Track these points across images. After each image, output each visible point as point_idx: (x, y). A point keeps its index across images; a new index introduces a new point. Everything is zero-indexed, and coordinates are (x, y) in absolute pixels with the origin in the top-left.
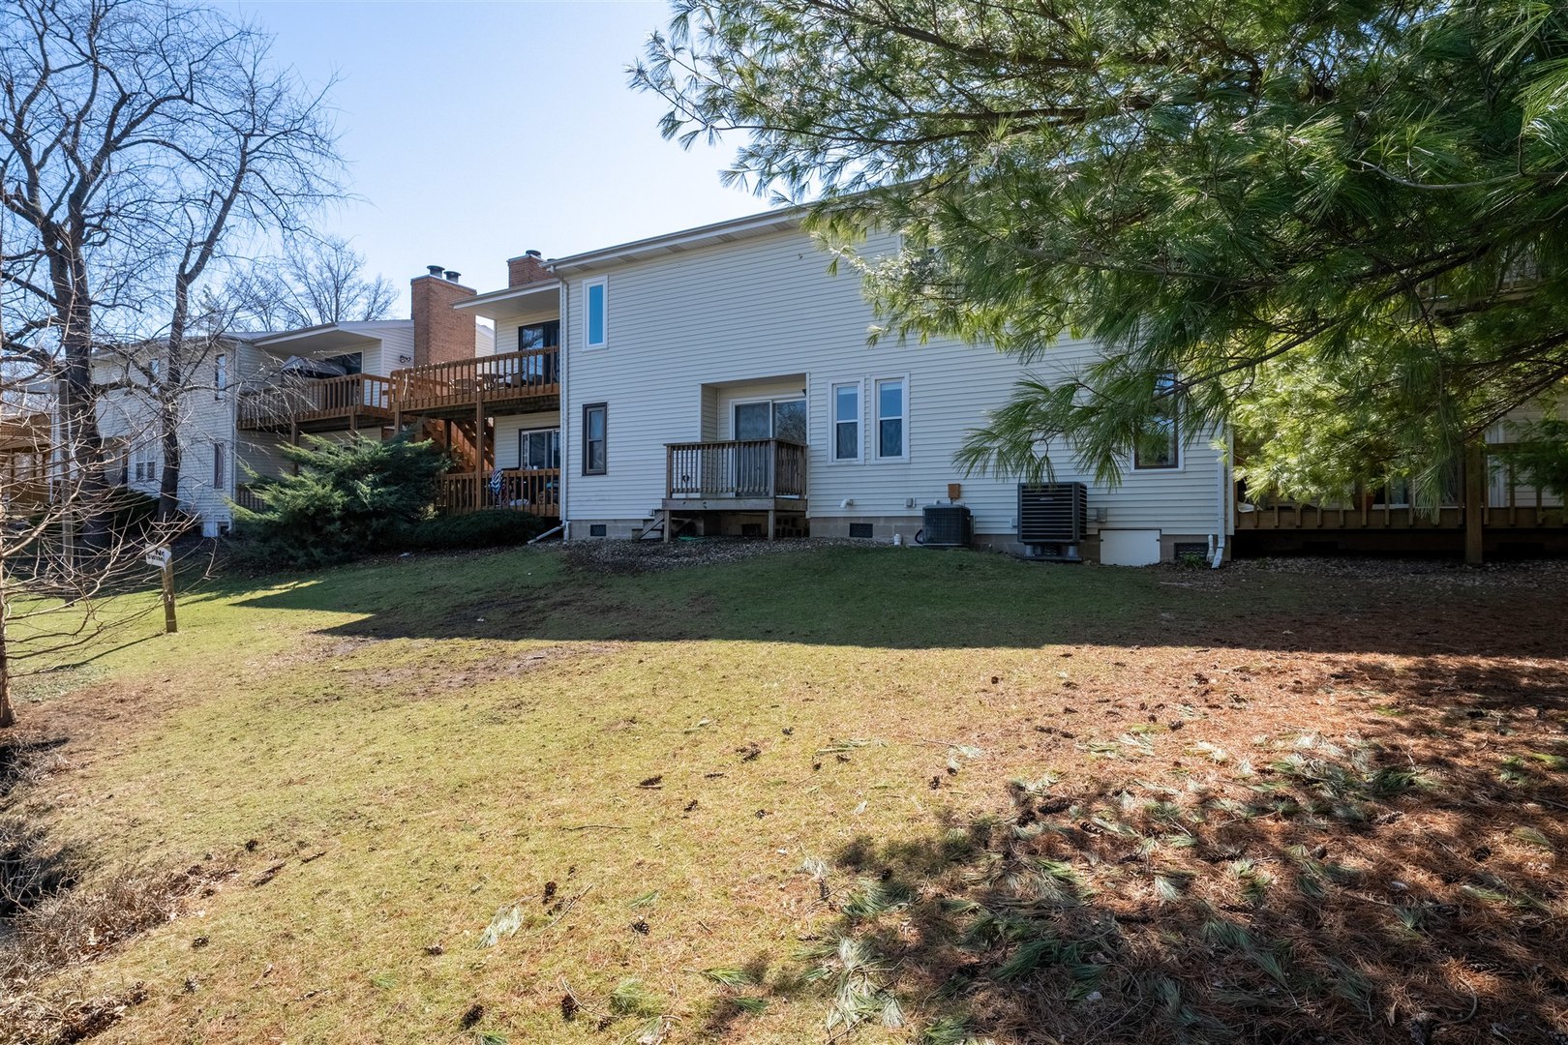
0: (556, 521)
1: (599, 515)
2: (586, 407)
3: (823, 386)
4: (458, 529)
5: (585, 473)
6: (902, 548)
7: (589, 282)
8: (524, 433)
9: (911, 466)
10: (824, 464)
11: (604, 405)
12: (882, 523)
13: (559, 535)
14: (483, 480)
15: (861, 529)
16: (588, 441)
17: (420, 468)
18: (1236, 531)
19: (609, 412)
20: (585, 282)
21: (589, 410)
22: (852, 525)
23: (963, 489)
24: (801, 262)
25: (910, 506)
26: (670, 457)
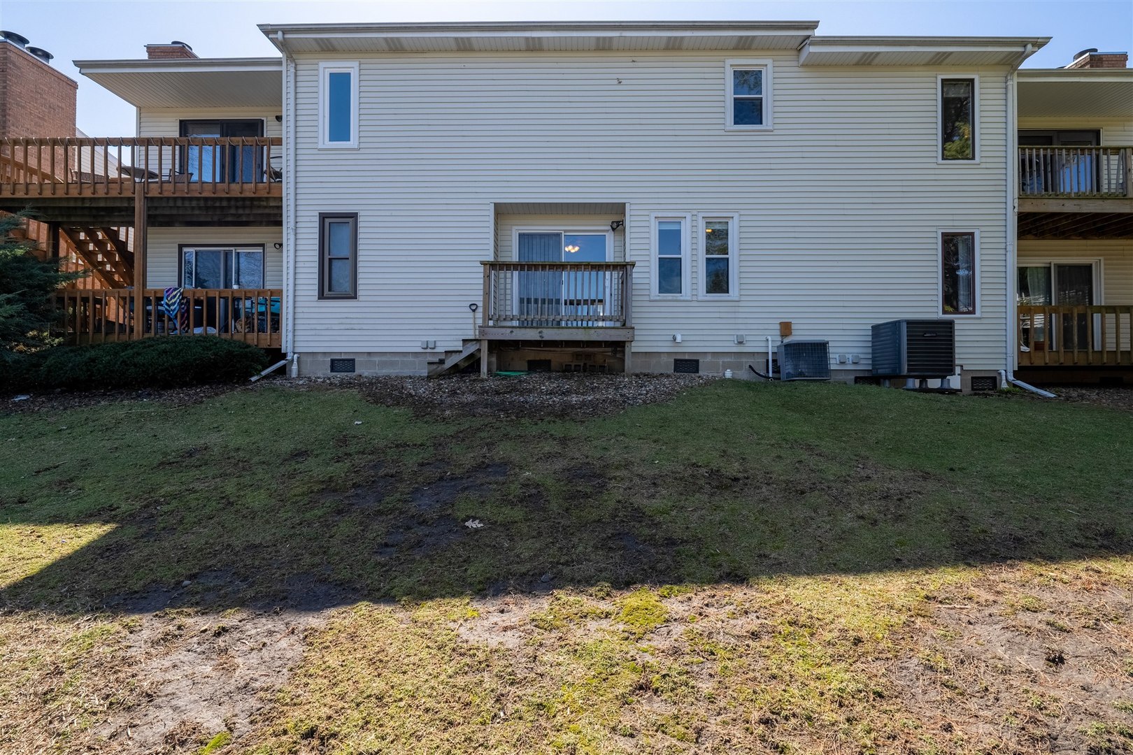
0: (277, 354)
1: (343, 345)
2: (323, 217)
3: (647, 218)
4: (139, 359)
5: (322, 296)
6: (734, 382)
7: (328, 67)
8: (185, 250)
9: (741, 304)
10: (646, 298)
11: (354, 216)
12: (709, 358)
13: (282, 371)
14: (147, 301)
15: (686, 365)
16: (327, 257)
17: (31, 276)
18: (1018, 367)
19: (360, 225)
20: (322, 64)
21: (327, 221)
22: (676, 361)
23: (793, 327)
24: (620, 87)
25: (740, 343)
26: (487, 277)
